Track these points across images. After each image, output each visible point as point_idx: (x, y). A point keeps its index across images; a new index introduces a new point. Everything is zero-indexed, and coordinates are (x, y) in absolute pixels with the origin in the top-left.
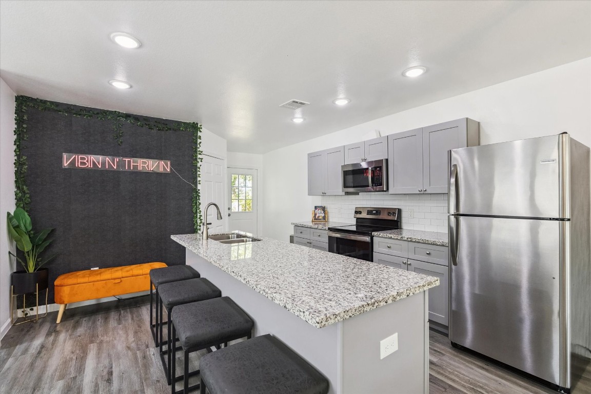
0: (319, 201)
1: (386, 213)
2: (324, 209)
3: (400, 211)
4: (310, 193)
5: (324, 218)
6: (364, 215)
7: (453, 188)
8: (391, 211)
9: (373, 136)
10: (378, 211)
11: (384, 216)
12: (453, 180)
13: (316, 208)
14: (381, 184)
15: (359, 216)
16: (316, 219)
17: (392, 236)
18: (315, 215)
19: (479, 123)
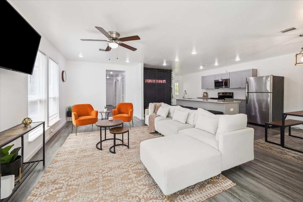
0: (205, 91)
1: (228, 93)
2: (207, 93)
3: (233, 93)
4: (202, 88)
5: (207, 96)
6: (221, 95)
7: (247, 86)
8: (230, 93)
9: (225, 72)
10: (226, 93)
11: (228, 95)
12: (247, 85)
13: (204, 93)
14: (227, 86)
15: (219, 95)
16: (204, 96)
17: (231, 99)
18: (204, 95)
19: (257, 69)
